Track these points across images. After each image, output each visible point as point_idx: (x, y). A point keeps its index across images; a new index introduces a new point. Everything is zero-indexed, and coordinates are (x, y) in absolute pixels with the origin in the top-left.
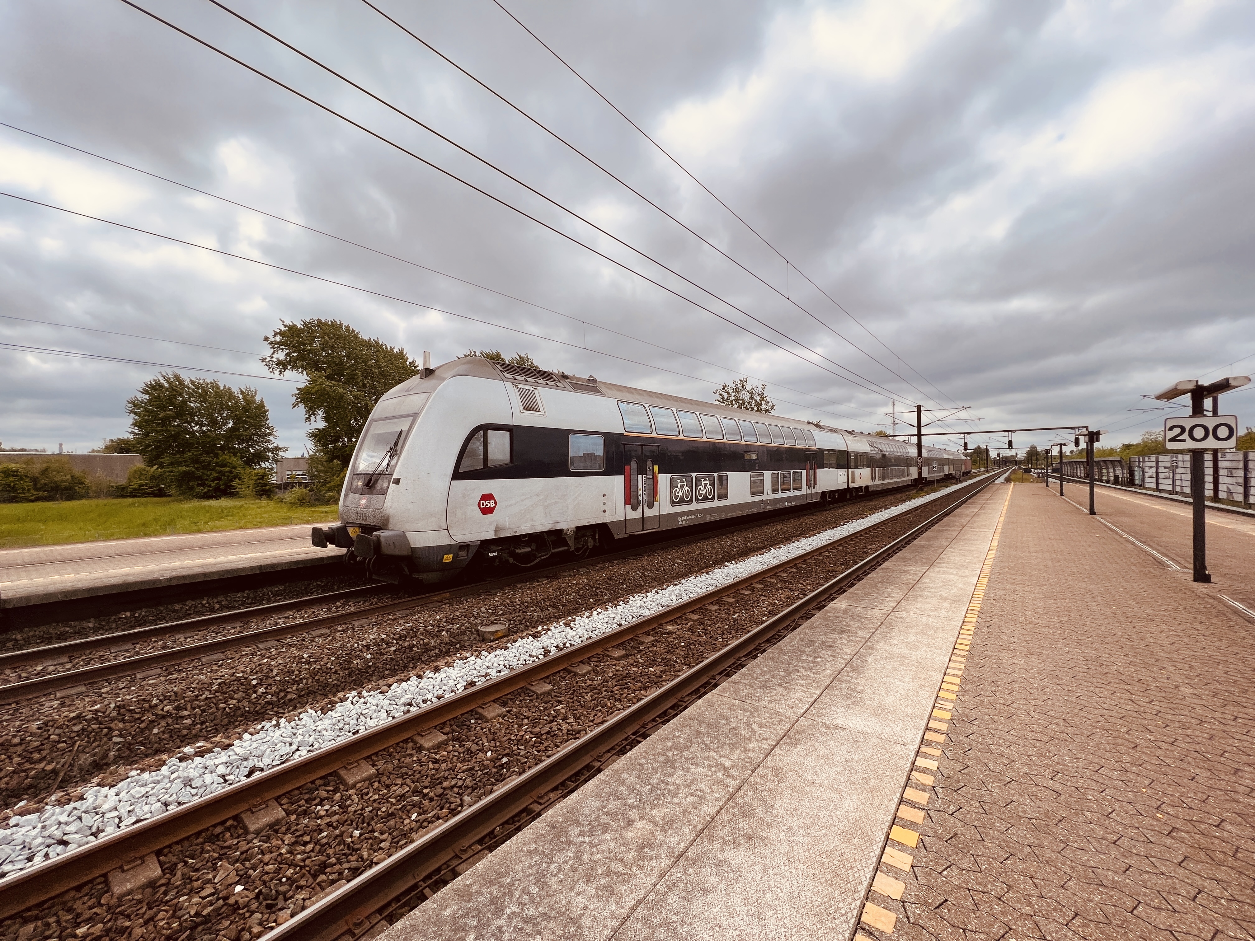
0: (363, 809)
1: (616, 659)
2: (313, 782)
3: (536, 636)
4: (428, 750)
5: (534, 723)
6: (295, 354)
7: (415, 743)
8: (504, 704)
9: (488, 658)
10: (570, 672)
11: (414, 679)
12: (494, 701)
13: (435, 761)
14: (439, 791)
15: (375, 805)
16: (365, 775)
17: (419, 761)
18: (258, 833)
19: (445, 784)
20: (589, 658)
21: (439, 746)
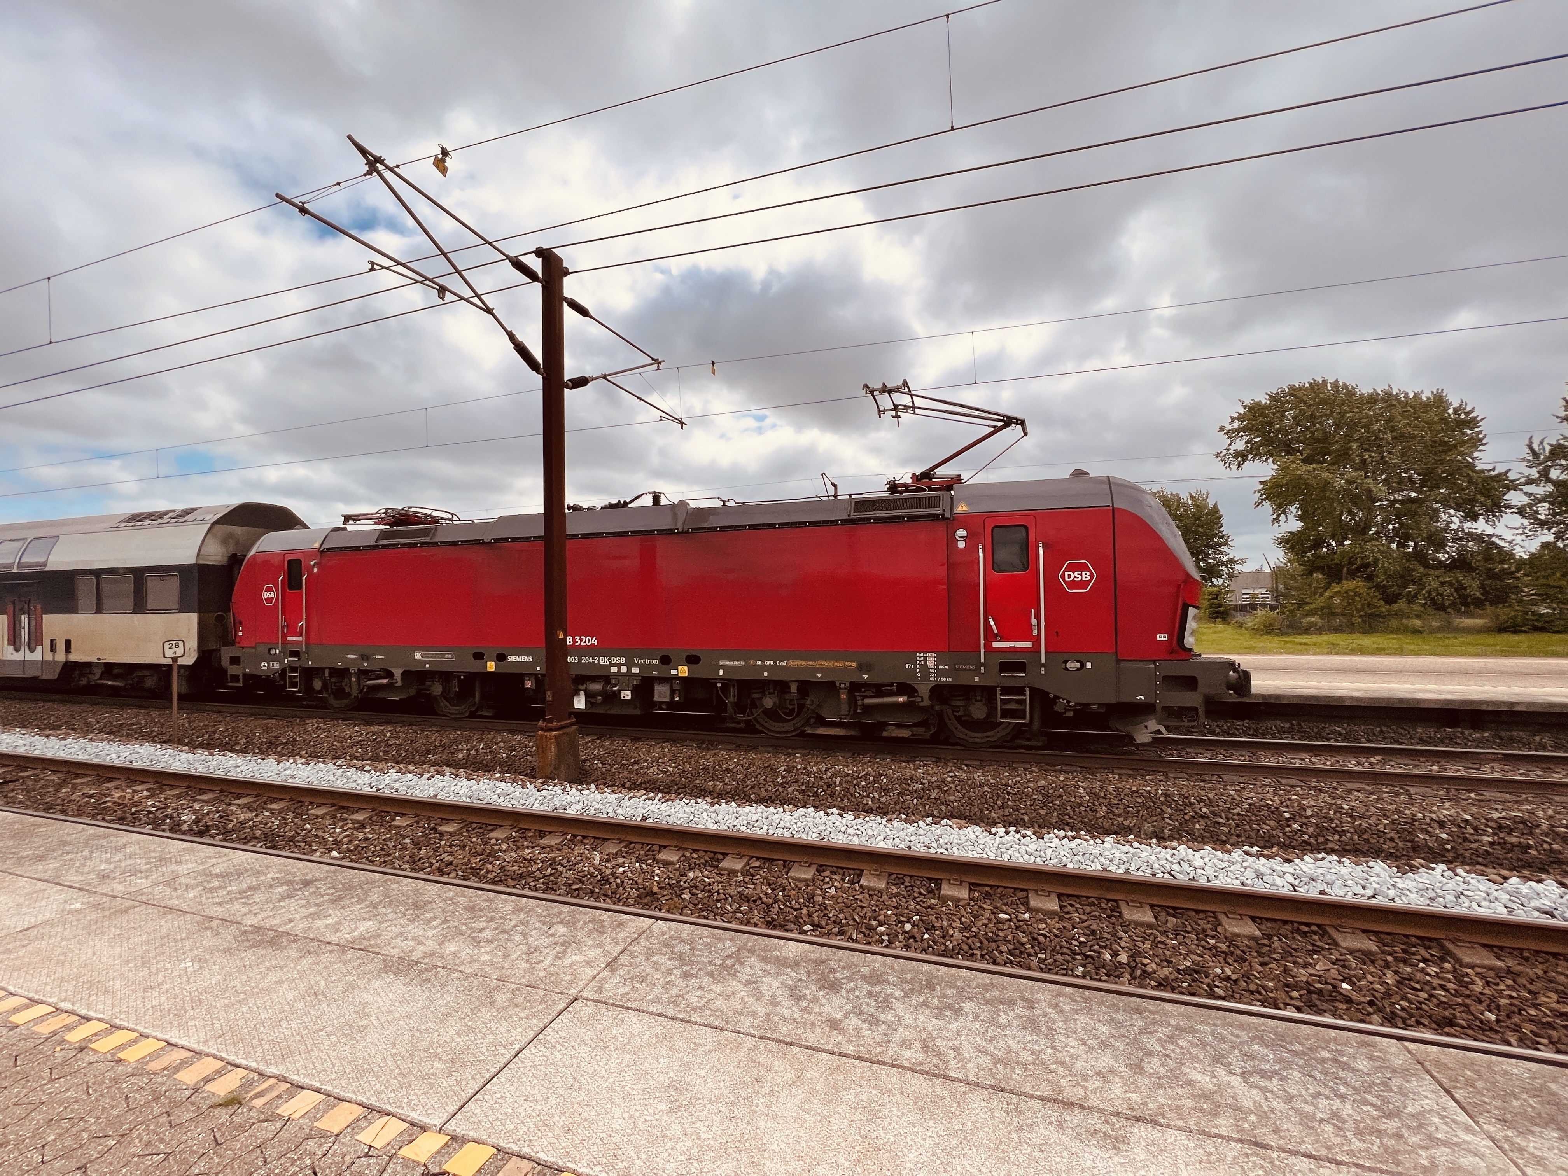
2: (1403, 936)
6: (1257, 440)
18: (1351, 952)
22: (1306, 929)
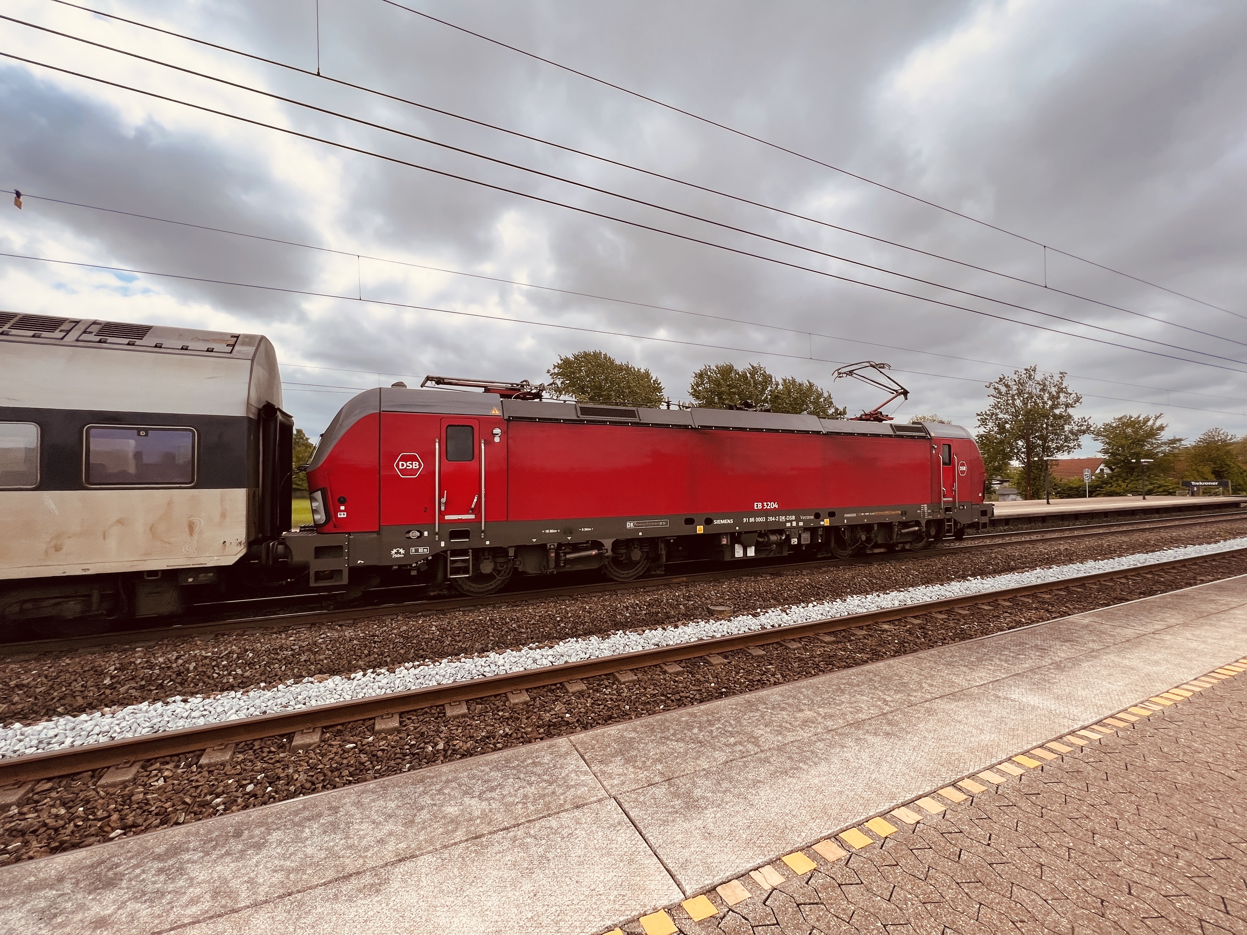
0: (630, 696)
1: (825, 643)
2: (600, 676)
3: (754, 615)
4: (670, 674)
5: (749, 672)
7: (662, 668)
8: (726, 657)
9: (715, 625)
10: (782, 645)
11: (660, 629)
12: (718, 654)
13: (675, 681)
14: (678, 697)
15: (638, 696)
16: (631, 679)
17: (665, 679)
18: (574, 694)
19: (681, 694)
20: (800, 638)
21: (678, 674)
22: (554, 687)
